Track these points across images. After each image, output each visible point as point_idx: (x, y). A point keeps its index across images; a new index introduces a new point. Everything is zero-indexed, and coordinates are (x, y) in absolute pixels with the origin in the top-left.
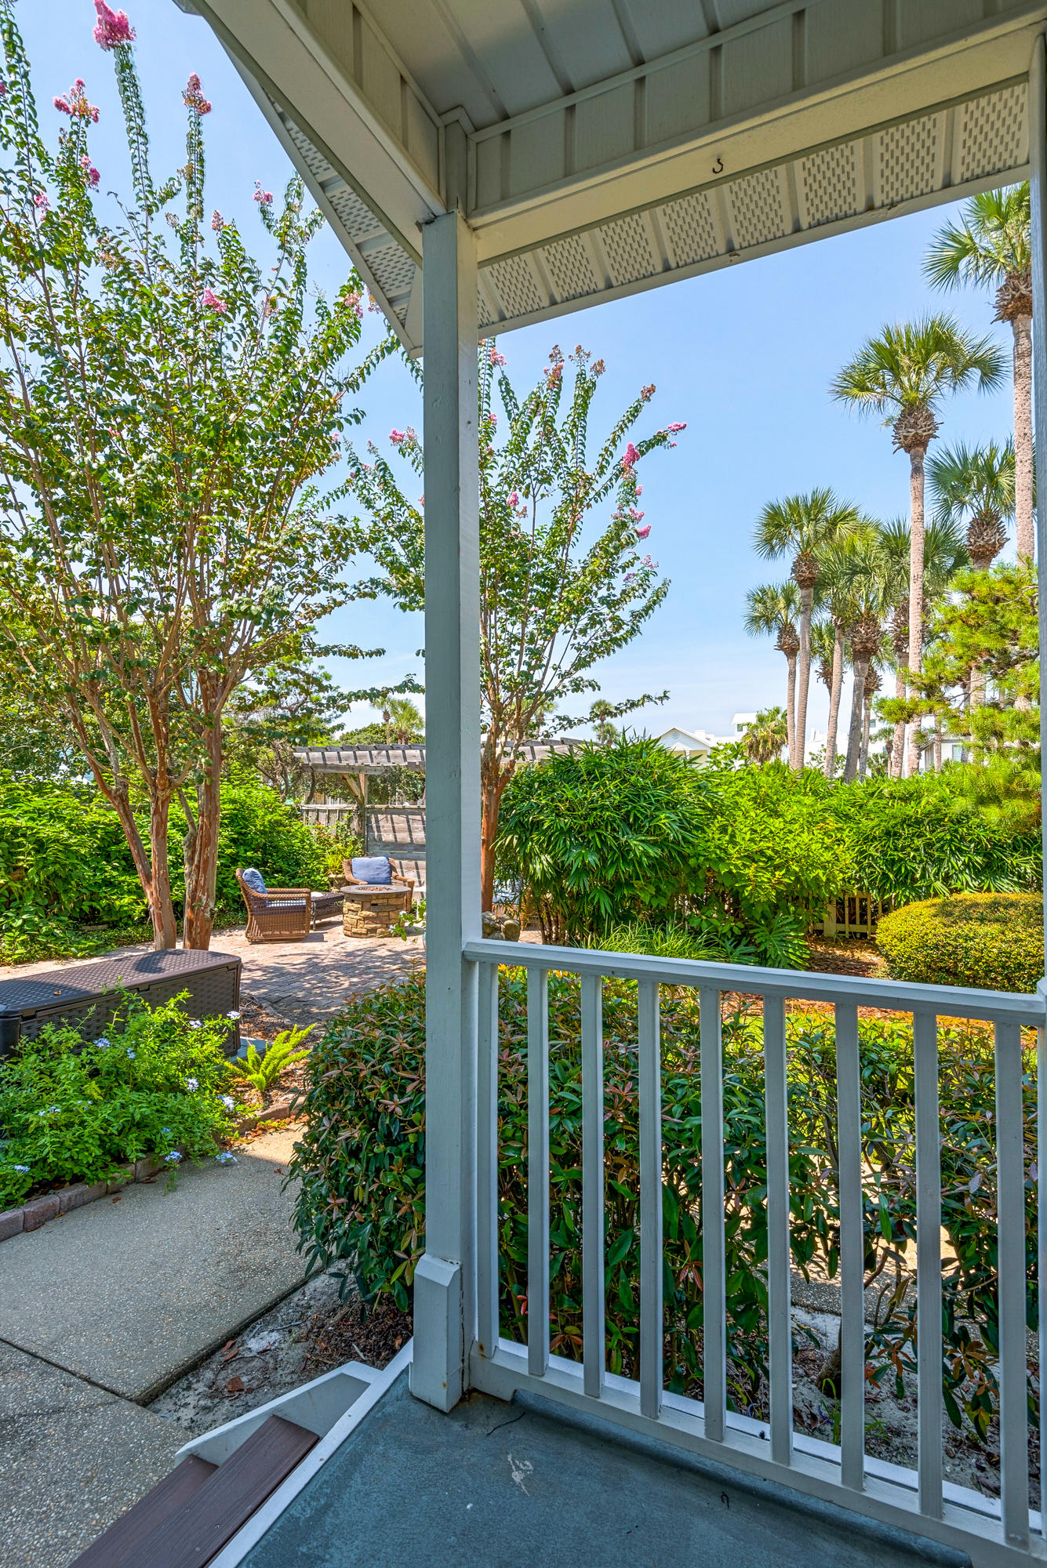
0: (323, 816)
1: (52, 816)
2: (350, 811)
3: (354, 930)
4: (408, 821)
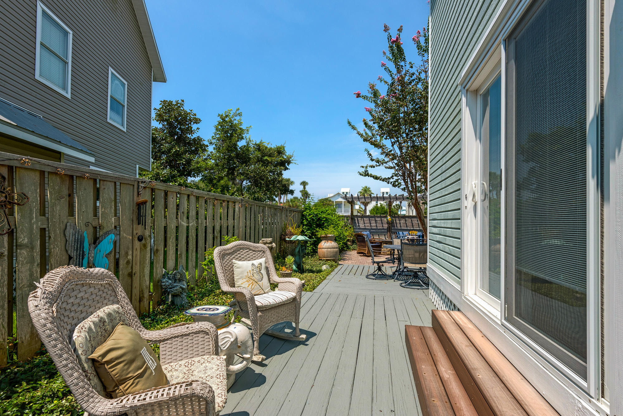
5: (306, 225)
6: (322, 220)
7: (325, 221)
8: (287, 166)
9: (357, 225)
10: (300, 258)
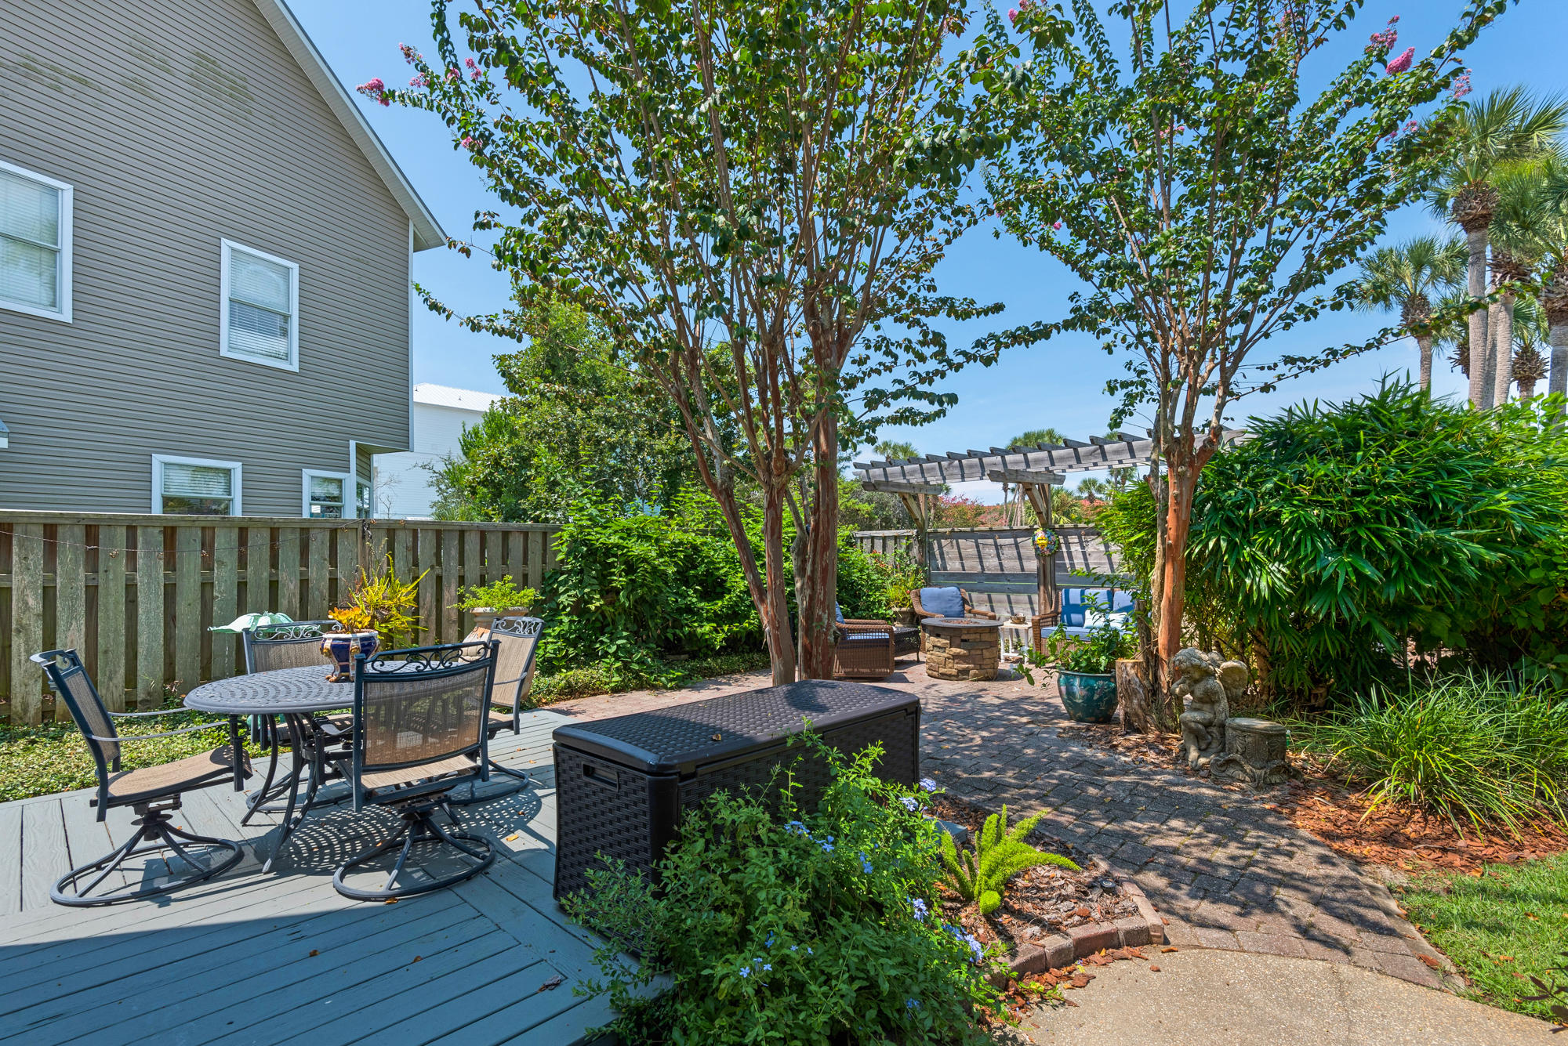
0: (878, 543)
1: (639, 536)
2: (909, 537)
3: (942, 670)
4: (977, 546)
9: (939, 562)
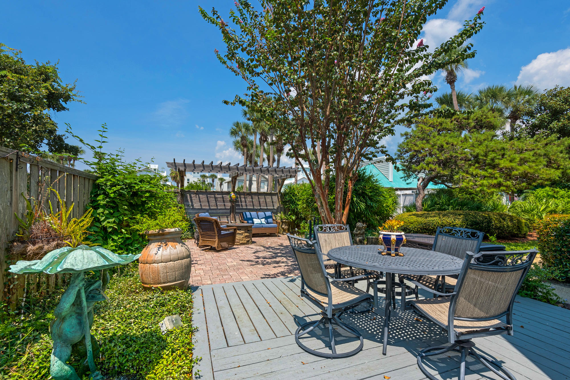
5: (105, 207)
6: (142, 197)
7: (149, 199)
8: (63, 104)
9: (190, 203)
10: (80, 323)
